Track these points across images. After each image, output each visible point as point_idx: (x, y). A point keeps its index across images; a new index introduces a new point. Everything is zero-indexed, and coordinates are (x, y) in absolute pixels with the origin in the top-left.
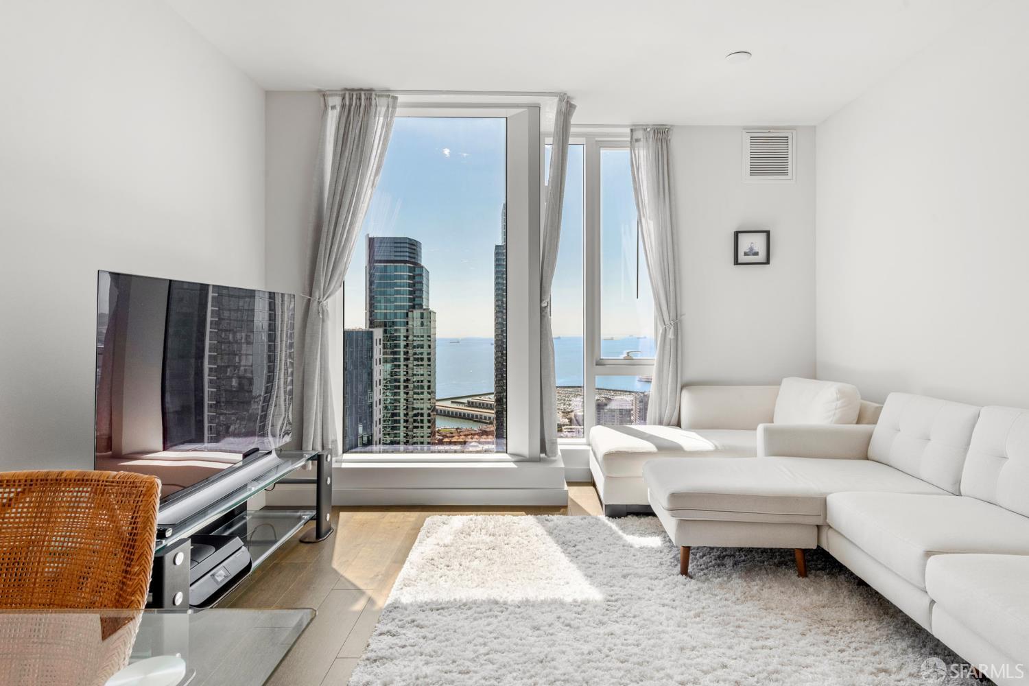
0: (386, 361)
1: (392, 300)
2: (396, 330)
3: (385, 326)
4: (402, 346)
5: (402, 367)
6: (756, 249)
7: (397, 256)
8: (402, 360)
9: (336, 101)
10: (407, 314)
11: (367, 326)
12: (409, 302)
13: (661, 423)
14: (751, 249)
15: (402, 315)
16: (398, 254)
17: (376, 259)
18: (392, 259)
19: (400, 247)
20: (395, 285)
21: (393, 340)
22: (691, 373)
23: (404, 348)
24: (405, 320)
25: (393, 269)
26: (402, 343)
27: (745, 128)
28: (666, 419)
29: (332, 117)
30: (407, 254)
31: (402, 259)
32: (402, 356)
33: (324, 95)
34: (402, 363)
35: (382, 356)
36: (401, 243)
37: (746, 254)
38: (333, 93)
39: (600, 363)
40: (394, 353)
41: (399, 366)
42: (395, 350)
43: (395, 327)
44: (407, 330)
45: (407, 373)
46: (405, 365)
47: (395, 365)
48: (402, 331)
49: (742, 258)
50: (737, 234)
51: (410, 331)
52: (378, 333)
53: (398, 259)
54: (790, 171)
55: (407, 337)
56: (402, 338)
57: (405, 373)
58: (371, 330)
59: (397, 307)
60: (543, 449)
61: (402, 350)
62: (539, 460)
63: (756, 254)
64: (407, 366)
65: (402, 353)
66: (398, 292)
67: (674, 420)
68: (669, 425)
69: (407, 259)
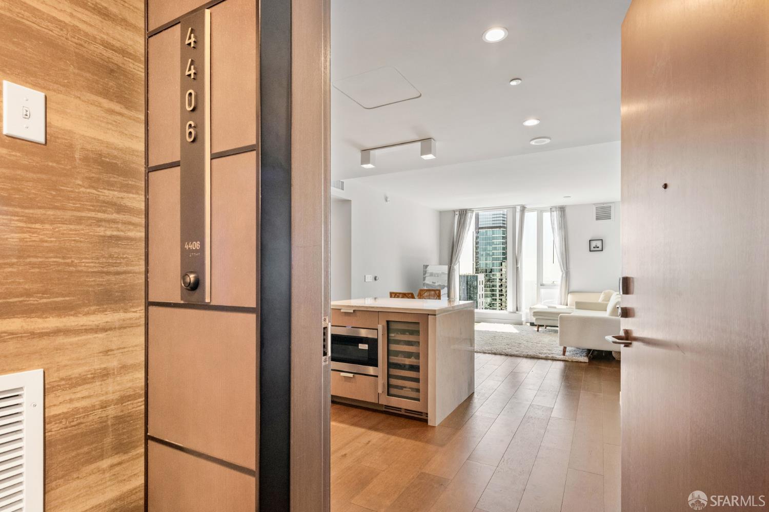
0: (486, 296)
1: (491, 254)
2: (493, 275)
3: (486, 272)
4: (498, 286)
5: (498, 300)
6: (598, 246)
7: (494, 224)
8: (498, 295)
9: (457, 213)
10: (501, 263)
11: (474, 272)
12: (503, 255)
13: (561, 304)
14: (596, 246)
15: (498, 264)
16: (495, 222)
17: (480, 226)
18: (491, 226)
19: (497, 217)
20: (493, 243)
21: (492, 282)
22: (572, 289)
23: (499, 287)
24: (500, 268)
25: (491, 232)
26: (498, 284)
27: (594, 204)
28: (562, 304)
29: (457, 217)
30: (502, 222)
31: (498, 225)
32: (498, 293)
33: (454, 211)
34: (498, 297)
35: (483, 293)
36: (497, 214)
37: (594, 248)
38: (457, 211)
39: (542, 285)
40: (493, 290)
41: (496, 300)
42: (493, 288)
43: (493, 273)
44: (501, 275)
45: (501, 305)
46: (499, 299)
47: (493, 299)
48: (498, 275)
49: (592, 249)
50: (590, 241)
51: (503, 276)
52: (481, 277)
53: (495, 225)
54: (612, 218)
55: (501, 280)
56: (498, 280)
57: (500, 305)
58: (476, 275)
59: (494, 259)
60: (517, 310)
61: (498, 288)
62: (515, 313)
63: (598, 247)
64: (501, 300)
65: (498, 291)
66: (495, 249)
67: (565, 304)
68: (564, 305)
69: (502, 225)
